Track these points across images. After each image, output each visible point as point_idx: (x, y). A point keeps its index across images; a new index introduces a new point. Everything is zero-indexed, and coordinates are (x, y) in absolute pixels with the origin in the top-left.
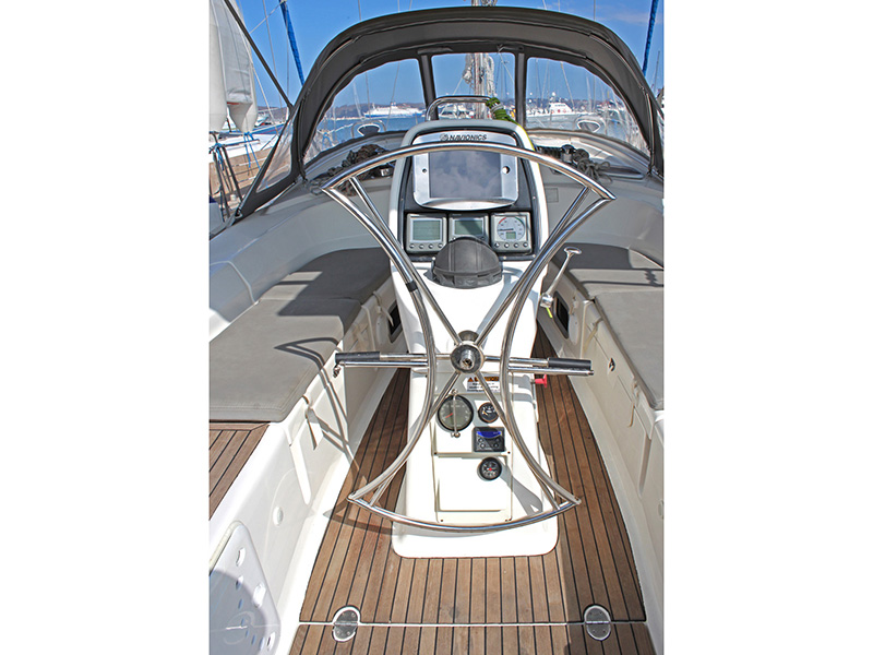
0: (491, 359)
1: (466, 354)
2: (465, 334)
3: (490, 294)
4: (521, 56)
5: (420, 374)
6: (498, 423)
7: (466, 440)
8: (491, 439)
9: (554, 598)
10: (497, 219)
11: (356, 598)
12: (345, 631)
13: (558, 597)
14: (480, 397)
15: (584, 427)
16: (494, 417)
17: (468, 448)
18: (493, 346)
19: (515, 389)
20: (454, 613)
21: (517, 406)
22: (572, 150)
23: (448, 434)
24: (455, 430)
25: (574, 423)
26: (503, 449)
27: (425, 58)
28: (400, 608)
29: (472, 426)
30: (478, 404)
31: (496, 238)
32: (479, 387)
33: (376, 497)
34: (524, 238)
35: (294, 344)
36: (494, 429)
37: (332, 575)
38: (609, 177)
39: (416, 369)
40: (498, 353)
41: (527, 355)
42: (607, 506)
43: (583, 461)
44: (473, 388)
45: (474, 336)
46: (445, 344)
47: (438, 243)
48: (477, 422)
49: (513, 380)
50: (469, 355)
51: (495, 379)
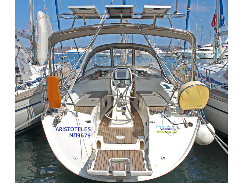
0: (124, 96)
1: (121, 96)
2: (121, 93)
3: (124, 89)
4: (134, 50)
5: (115, 99)
6: (125, 106)
7: (120, 109)
8: (124, 109)
10: (126, 81)
11: (105, 129)
13: (132, 130)
17: (121, 110)
19: (127, 102)
20: (119, 131)
21: (128, 104)
22: (143, 71)
24: (119, 107)
26: (125, 110)
27: (112, 50)
28: (111, 130)
29: (121, 107)
30: (122, 104)
31: (125, 83)
32: (123, 101)
33: (108, 115)
34: (129, 83)
35: (94, 100)
37: (102, 128)
38: (151, 77)
46: (119, 94)
47: (118, 84)
48: (122, 106)
51: (125, 100)
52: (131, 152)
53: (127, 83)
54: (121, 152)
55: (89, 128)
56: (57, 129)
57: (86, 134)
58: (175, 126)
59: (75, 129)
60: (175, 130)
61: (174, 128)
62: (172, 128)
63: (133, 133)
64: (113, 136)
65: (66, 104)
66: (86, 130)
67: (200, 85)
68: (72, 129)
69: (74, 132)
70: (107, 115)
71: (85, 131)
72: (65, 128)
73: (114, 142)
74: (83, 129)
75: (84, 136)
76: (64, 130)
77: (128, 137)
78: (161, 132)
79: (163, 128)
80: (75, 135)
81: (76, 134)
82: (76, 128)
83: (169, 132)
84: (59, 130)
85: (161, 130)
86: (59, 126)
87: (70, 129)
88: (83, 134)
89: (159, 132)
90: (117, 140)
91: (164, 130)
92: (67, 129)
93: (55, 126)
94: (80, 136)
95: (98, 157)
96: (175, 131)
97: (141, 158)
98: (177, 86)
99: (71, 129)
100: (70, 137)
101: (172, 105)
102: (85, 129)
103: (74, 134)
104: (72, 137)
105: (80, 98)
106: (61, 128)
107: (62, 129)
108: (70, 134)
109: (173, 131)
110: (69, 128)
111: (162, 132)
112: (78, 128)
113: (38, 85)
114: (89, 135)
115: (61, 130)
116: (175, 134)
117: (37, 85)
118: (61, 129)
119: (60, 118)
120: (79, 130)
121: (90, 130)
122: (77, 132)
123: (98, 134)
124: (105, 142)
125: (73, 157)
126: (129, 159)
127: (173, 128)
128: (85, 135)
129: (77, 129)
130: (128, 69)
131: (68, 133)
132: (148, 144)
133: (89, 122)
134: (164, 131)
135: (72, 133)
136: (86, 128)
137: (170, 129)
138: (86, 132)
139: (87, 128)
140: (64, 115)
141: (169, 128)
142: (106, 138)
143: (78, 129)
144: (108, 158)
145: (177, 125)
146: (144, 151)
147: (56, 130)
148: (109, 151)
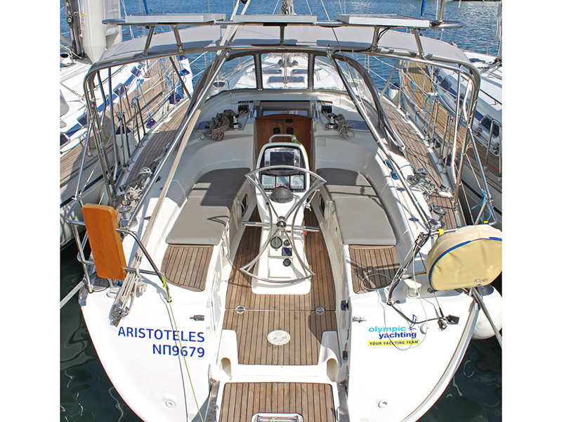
0: (289, 225)
1: (282, 223)
2: (281, 217)
3: (290, 205)
4: (312, 55)
5: (266, 229)
6: (290, 247)
7: (279, 252)
8: (288, 252)
9: (307, 305)
10: (292, 177)
11: (242, 303)
12: (240, 311)
13: (308, 305)
14: (285, 237)
15: (326, 256)
16: (289, 244)
17: (281, 255)
18: (289, 222)
19: (295, 235)
20: (275, 308)
21: (296, 241)
23: (274, 250)
24: (276, 248)
25: (322, 254)
26: (291, 255)
27: (257, 55)
28: (257, 306)
29: (281, 247)
30: (284, 240)
31: (292, 184)
32: (285, 234)
33: (248, 270)
34: (301, 185)
35: (214, 218)
36: (288, 249)
37: (233, 298)
39: (265, 227)
40: (291, 224)
41: (300, 224)
42: (330, 282)
43: (324, 268)
44: (282, 235)
45: (284, 218)
47: (272, 185)
48: (283, 246)
49: (295, 233)
50: (282, 224)
51: (290, 232)
52: (304, 387)
53: (297, 182)
54: (281, 386)
55: (200, 335)
56: (122, 331)
57: (195, 348)
58: (416, 326)
59: (165, 334)
60: (414, 335)
61: (414, 331)
62: (408, 331)
63: (310, 316)
64: (260, 331)
65: (138, 271)
66: (192, 338)
67: (491, 238)
68: (159, 334)
69: (164, 341)
70: (246, 269)
71: (190, 340)
72: (142, 331)
73: (263, 360)
74: (186, 336)
75: (189, 353)
76: (139, 334)
77: (297, 335)
78: (380, 343)
79: (385, 333)
80: (167, 348)
81: (170, 346)
82: (168, 331)
83: (400, 343)
84: (126, 334)
85: (381, 338)
86: (124, 323)
87: (153, 333)
88: (184, 349)
89: (374, 344)
90: (270, 348)
91: (388, 337)
92: (147, 333)
93: (115, 323)
94: (178, 351)
95: (225, 409)
96: (414, 340)
97: (330, 413)
98: (429, 234)
99: (157, 333)
100: (154, 353)
101: (410, 276)
102: (190, 336)
103: (164, 346)
104: (160, 353)
105: (180, 206)
106: (130, 330)
107: (134, 333)
108: (154, 346)
109: (409, 339)
110: (150, 330)
111: (382, 343)
112: (174, 332)
113: (82, 138)
114: (201, 351)
115: (130, 334)
116: (414, 345)
117: (79, 137)
118: (130, 332)
119: (128, 305)
120: (176, 337)
121: (203, 339)
122: (172, 343)
123: (225, 327)
124: (241, 362)
125: (164, 400)
126: (300, 416)
127: (410, 332)
128: (190, 351)
129: (171, 334)
130: (297, 148)
131: (149, 342)
132: (347, 369)
133: (199, 318)
134: (387, 340)
135: (157, 343)
136: (192, 334)
137: (402, 334)
138: (193, 344)
139: (196, 335)
140: (138, 296)
141: (399, 332)
142: (244, 335)
143: (174, 335)
144: (250, 412)
145: (420, 325)
146: (338, 385)
147: (120, 333)
148: (252, 387)
